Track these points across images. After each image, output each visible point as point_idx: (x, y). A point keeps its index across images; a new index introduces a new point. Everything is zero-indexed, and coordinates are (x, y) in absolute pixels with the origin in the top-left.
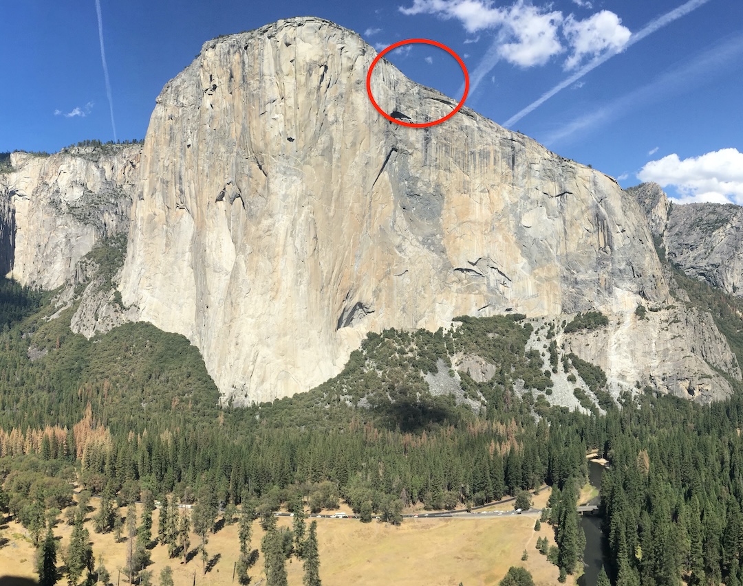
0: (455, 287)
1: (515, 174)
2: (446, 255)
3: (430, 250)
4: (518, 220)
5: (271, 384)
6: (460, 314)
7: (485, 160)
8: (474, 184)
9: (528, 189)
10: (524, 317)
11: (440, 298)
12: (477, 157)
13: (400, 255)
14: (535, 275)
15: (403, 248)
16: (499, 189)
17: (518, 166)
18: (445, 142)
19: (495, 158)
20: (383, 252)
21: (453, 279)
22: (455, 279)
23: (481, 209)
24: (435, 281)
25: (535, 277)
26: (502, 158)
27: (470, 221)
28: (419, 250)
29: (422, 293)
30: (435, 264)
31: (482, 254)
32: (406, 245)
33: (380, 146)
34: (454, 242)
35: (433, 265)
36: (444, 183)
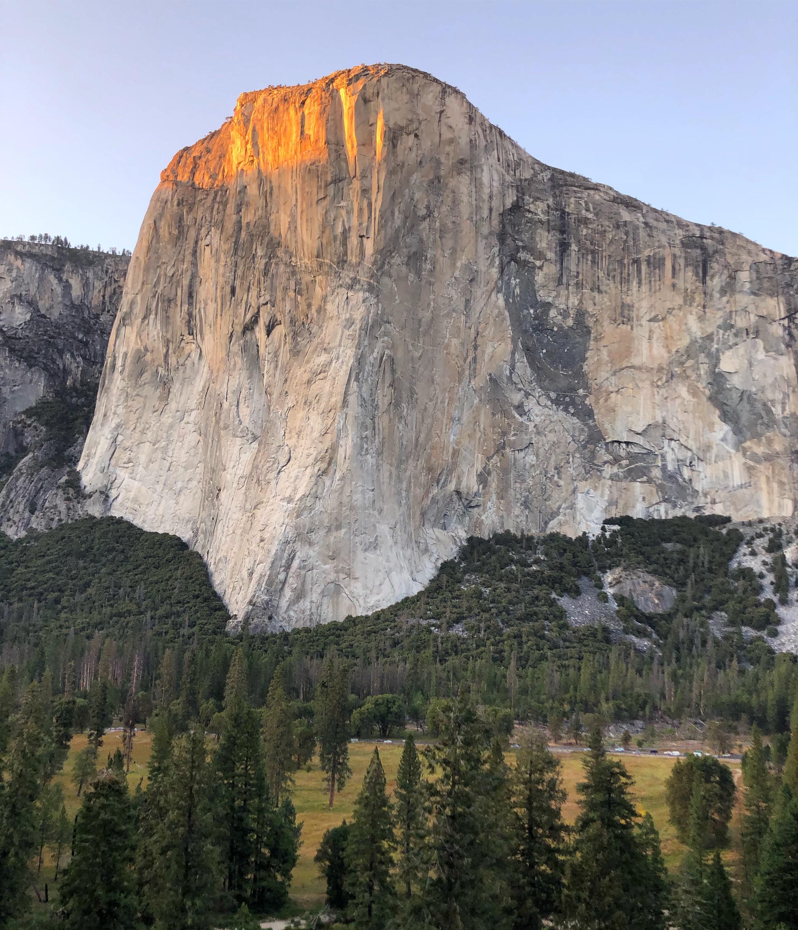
0: (608, 470)
1: (708, 291)
2: (594, 420)
3: (568, 412)
4: (714, 361)
5: (312, 602)
6: (616, 513)
7: (657, 271)
8: (638, 310)
9: (731, 312)
10: (728, 520)
11: (583, 486)
12: (644, 267)
13: (520, 419)
14: (744, 452)
15: (526, 409)
16: (681, 314)
17: (713, 276)
18: (592, 247)
19: (674, 268)
20: (494, 414)
21: (605, 459)
22: (608, 457)
23: (651, 348)
24: (576, 460)
25: (744, 455)
26: (686, 266)
27: (632, 367)
28: (551, 412)
29: (556, 478)
30: (577, 434)
31: (654, 417)
32: (530, 404)
33: (492, 254)
34: (606, 400)
35: (573, 436)
36: (590, 310)
